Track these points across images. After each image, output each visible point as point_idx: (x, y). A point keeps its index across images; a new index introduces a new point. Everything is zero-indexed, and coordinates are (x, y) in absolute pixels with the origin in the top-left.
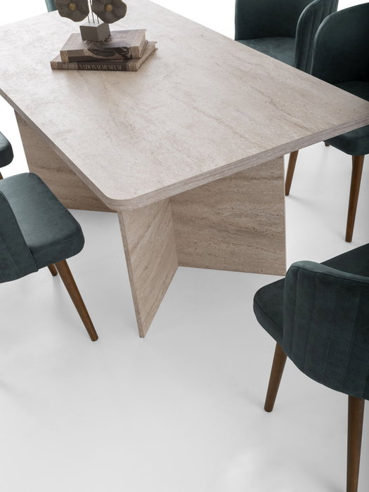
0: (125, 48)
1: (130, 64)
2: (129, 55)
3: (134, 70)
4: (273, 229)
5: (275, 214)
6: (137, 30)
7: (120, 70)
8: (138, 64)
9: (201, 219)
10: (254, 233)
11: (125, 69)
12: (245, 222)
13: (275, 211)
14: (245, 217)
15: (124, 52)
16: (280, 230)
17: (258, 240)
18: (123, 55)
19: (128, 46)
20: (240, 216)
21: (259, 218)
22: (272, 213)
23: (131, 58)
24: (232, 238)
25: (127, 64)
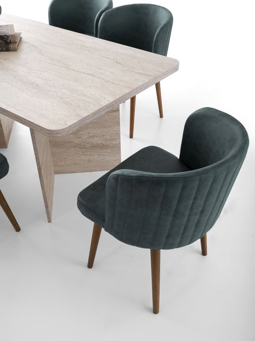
0: (6, 36)
1: (11, 46)
2: (9, 41)
3: (15, 50)
4: (113, 142)
5: (114, 133)
6: (8, 25)
7: (4, 51)
8: (15, 46)
9: (69, 143)
10: (103, 147)
11: (8, 50)
12: (97, 141)
13: (114, 131)
14: (96, 137)
15: (5, 38)
16: (117, 142)
17: (104, 151)
18: (4, 41)
19: (8, 35)
20: (93, 137)
21: (104, 137)
22: (113, 133)
23: (10, 42)
24: (89, 151)
25: (9, 46)
